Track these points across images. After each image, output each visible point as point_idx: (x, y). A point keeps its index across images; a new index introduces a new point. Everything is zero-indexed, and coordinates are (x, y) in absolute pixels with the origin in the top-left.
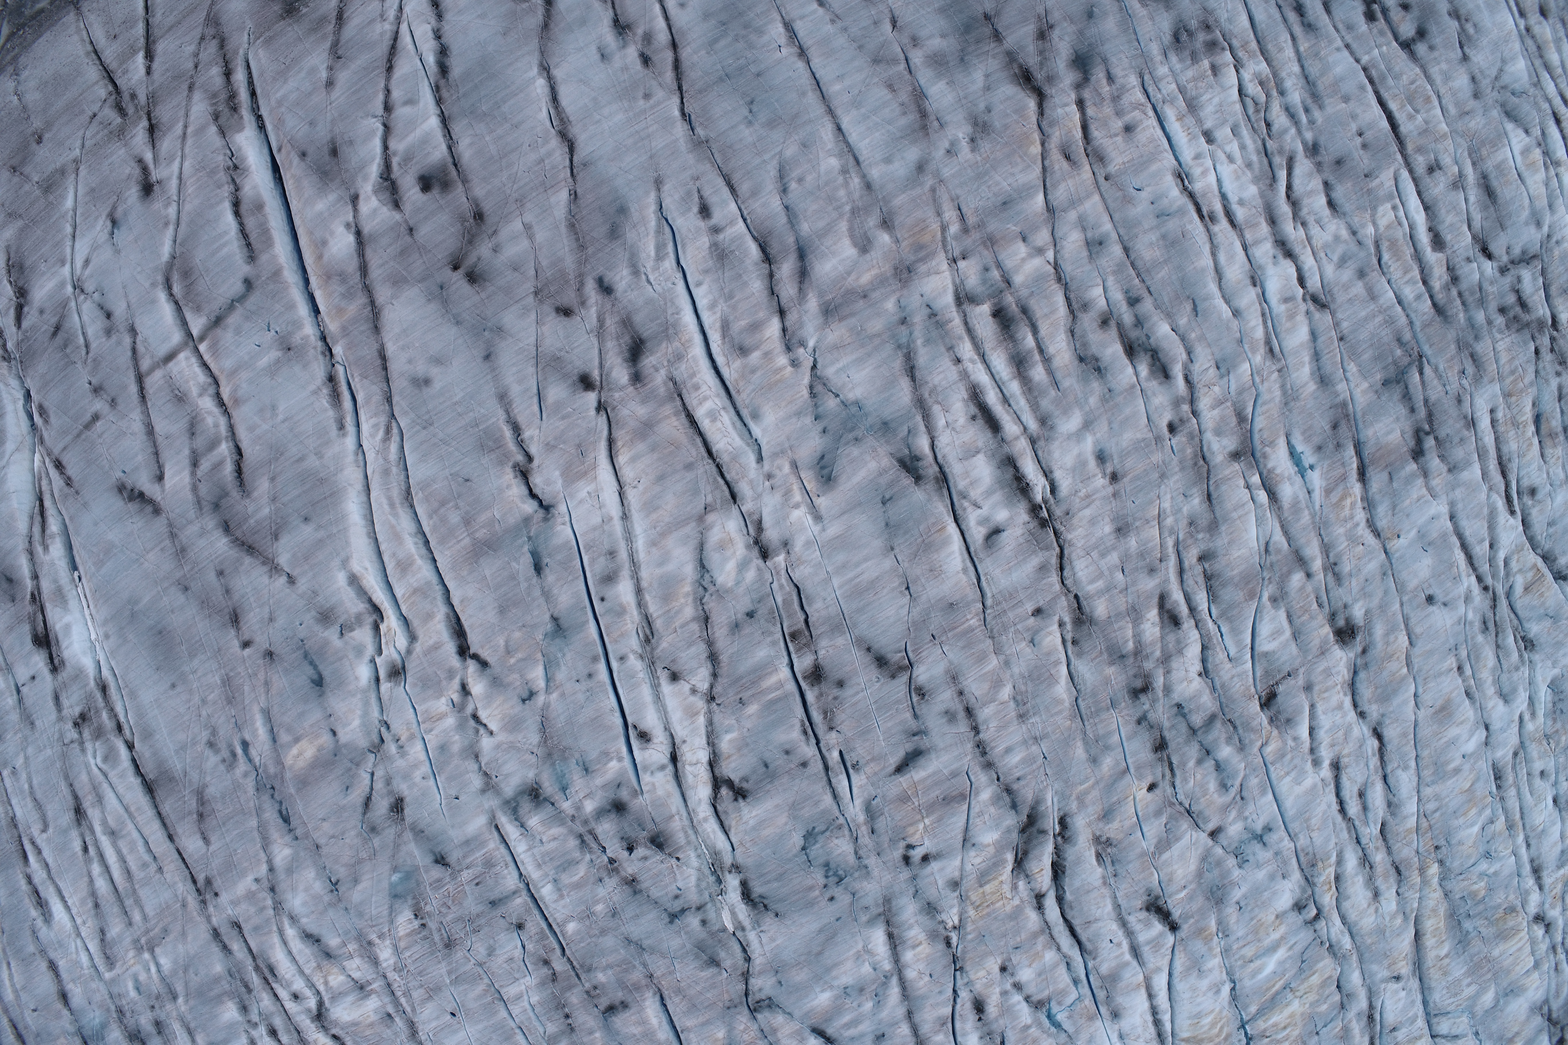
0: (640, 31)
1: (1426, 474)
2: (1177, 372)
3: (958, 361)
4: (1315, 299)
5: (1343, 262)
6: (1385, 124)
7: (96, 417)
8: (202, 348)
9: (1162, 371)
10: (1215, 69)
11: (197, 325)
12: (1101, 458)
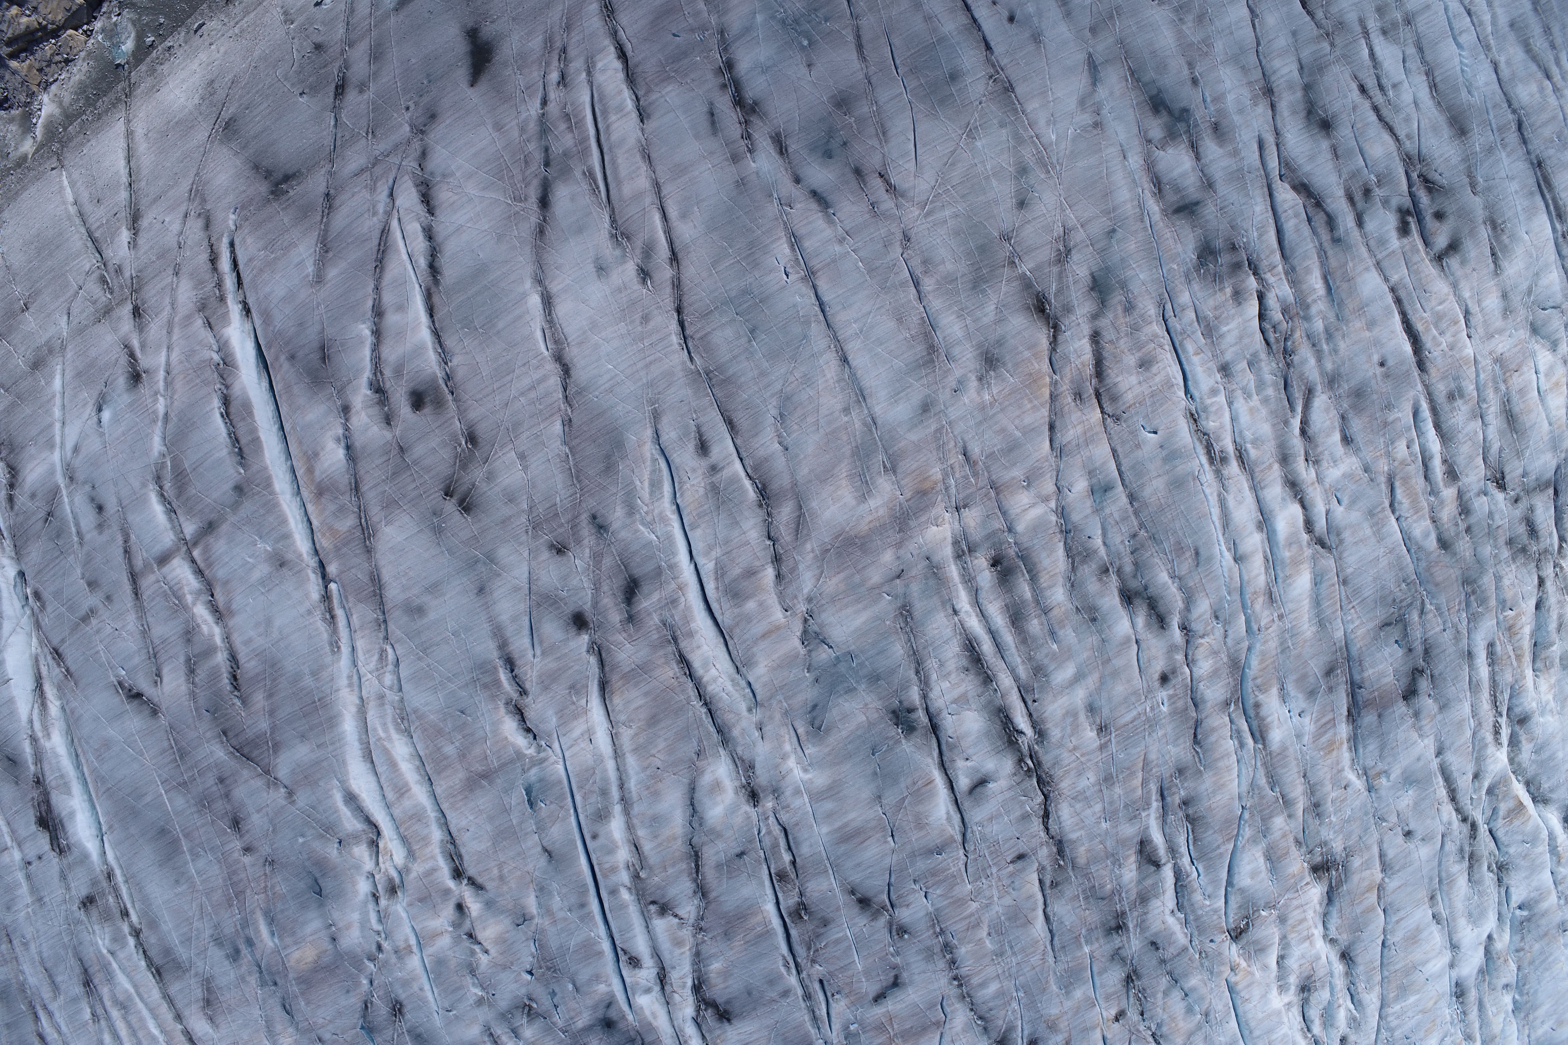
0: (639, 243)
1: (1417, 715)
2: (1175, 622)
3: (955, 612)
4: (1321, 543)
5: (1353, 502)
6: (1408, 348)
7: (92, 612)
8: (196, 553)
9: (1160, 620)
10: (1238, 295)
11: (190, 529)
12: (1091, 709)
